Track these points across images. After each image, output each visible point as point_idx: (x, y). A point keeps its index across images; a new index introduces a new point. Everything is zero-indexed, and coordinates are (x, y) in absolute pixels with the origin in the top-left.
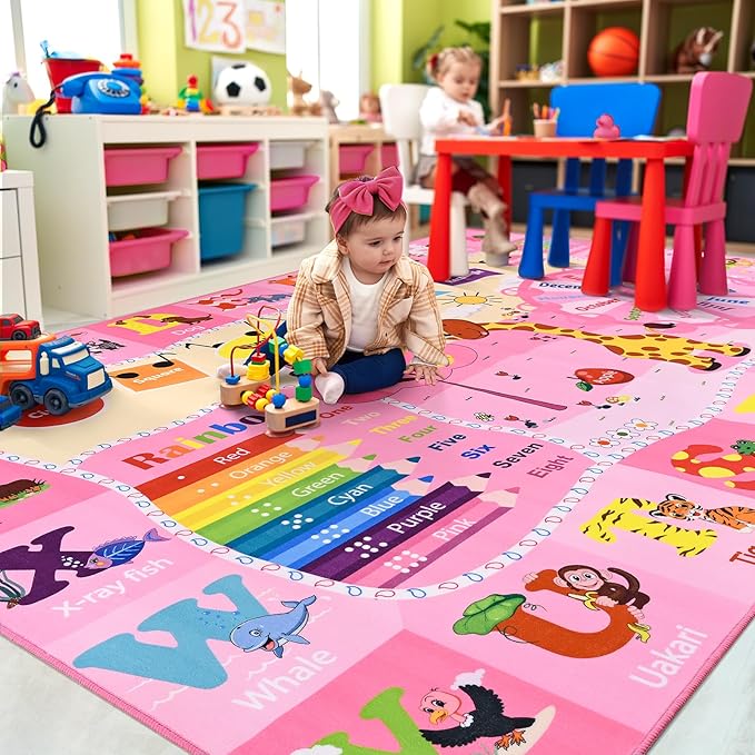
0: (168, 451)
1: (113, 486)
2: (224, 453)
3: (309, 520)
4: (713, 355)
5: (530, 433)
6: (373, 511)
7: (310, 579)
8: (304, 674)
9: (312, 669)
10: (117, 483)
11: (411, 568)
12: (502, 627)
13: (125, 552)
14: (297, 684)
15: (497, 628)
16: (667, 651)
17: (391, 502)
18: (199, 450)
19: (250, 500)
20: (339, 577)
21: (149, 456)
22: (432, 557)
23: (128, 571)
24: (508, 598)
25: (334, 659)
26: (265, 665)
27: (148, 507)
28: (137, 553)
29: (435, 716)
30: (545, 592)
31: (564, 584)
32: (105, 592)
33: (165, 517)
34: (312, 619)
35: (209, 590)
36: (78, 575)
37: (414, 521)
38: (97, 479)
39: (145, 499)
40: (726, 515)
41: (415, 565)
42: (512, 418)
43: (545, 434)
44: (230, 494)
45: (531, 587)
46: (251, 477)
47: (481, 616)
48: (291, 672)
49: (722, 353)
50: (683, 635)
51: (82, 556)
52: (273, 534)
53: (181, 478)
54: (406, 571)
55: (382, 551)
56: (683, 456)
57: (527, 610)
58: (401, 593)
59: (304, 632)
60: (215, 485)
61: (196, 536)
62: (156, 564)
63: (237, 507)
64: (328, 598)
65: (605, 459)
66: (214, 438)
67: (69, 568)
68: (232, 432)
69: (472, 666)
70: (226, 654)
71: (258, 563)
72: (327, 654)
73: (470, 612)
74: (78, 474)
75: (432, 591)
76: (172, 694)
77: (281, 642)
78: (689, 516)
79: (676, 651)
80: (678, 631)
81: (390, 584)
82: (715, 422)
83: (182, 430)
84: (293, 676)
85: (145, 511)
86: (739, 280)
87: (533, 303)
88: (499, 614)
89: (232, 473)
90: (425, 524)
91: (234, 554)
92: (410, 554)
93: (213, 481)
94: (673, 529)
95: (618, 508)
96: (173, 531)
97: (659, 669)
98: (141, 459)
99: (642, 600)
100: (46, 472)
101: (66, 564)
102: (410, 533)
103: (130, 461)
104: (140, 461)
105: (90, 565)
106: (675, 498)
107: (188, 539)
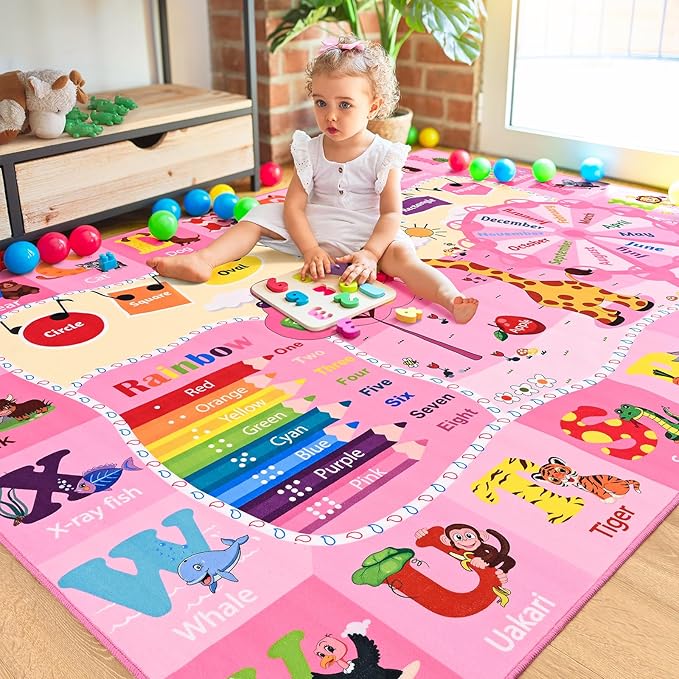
0: (150, 379)
1: (103, 411)
2: (193, 385)
3: (253, 459)
4: (620, 308)
5: (446, 382)
6: (305, 454)
7: (247, 518)
8: (230, 611)
9: (237, 606)
10: (107, 409)
11: (327, 515)
12: (390, 581)
13: (106, 479)
14: (223, 619)
15: (386, 581)
16: (520, 617)
17: (321, 446)
18: (175, 381)
19: (209, 434)
20: (268, 519)
21: (134, 383)
22: (347, 505)
23: (107, 498)
24: (401, 551)
25: (255, 598)
26: (201, 598)
27: (129, 436)
28: (114, 481)
29: (326, 660)
30: (431, 549)
31: (447, 542)
32: (88, 517)
33: (141, 447)
34: (243, 558)
35: (166, 523)
36: (69, 499)
37: (336, 467)
38: (92, 403)
39: (127, 427)
40: (596, 484)
41: (331, 512)
42: (434, 366)
43: (458, 386)
44: (193, 428)
45: (421, 543)
46: (212, 411)
47: (376, 568)
48: (221, 606)
49: (628, 306)
50: (535, 603)
51: (73, 480)
52: (223, 471)
53: (157, 407)
54: (323, 517)
55: (308, 495)
56: (571, 417)
57: (413, 565)
58: (316, 539)
59: (234, 570)
60: (183, 417)
61: (162, 467)
62: (129, 493)
63: (198, 440)
64: (257, 539)
65: (505, 415)
66: (187, 369)
67: (63, 491)
68: (202, 363)
69: (360, 615)
70: (173, 585)
71: (208, 499)
72: (250, 593)
73: (368, 563)
74: (77, 398)
75: (341, 539)
76: (128, 619)
77: (217, 578)
78: (565, 481)
79: (527, 618)
80: (533, 598)
81: (308, 530)
82: (607, 383)
83: (163, 358)
84: (221, 611)
85: (126, 439)
86: (660, 222)
87: (473, 240)
88: (391, 567)
89: (198, 406)
90: (346, 471)
91: (190, 488)
92: (328, 500)
93: (182, 414)
94: (548, 494)
95: (506, 468)
96: (145, 460)
97: (509, 634)
98: (128, 385)
99: (509, 564)
100: (52, 394)
101: (61, 487)
102: (332, 478)
103: (119, 387)
104: (126, 389)
105: (79, 490)
106: (557, 461)
107: (156, 470)
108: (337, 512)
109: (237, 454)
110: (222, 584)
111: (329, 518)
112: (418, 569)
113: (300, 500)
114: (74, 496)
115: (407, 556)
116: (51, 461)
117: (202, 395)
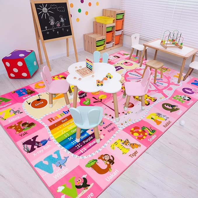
108: (86, 151)
109: (69, 137)
110: (63, 167)
111: (84, 152)
112: (97, 164)
113: (79, 148)
114: (38, 147)
115: (96, 161)
116: (35, 138)
117: (65, 122)
